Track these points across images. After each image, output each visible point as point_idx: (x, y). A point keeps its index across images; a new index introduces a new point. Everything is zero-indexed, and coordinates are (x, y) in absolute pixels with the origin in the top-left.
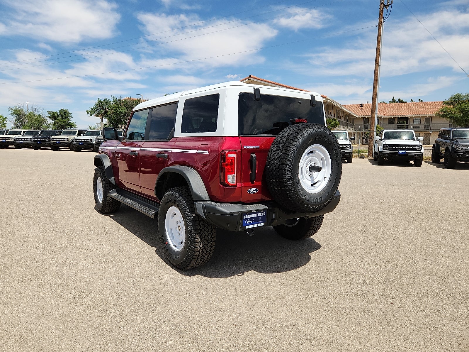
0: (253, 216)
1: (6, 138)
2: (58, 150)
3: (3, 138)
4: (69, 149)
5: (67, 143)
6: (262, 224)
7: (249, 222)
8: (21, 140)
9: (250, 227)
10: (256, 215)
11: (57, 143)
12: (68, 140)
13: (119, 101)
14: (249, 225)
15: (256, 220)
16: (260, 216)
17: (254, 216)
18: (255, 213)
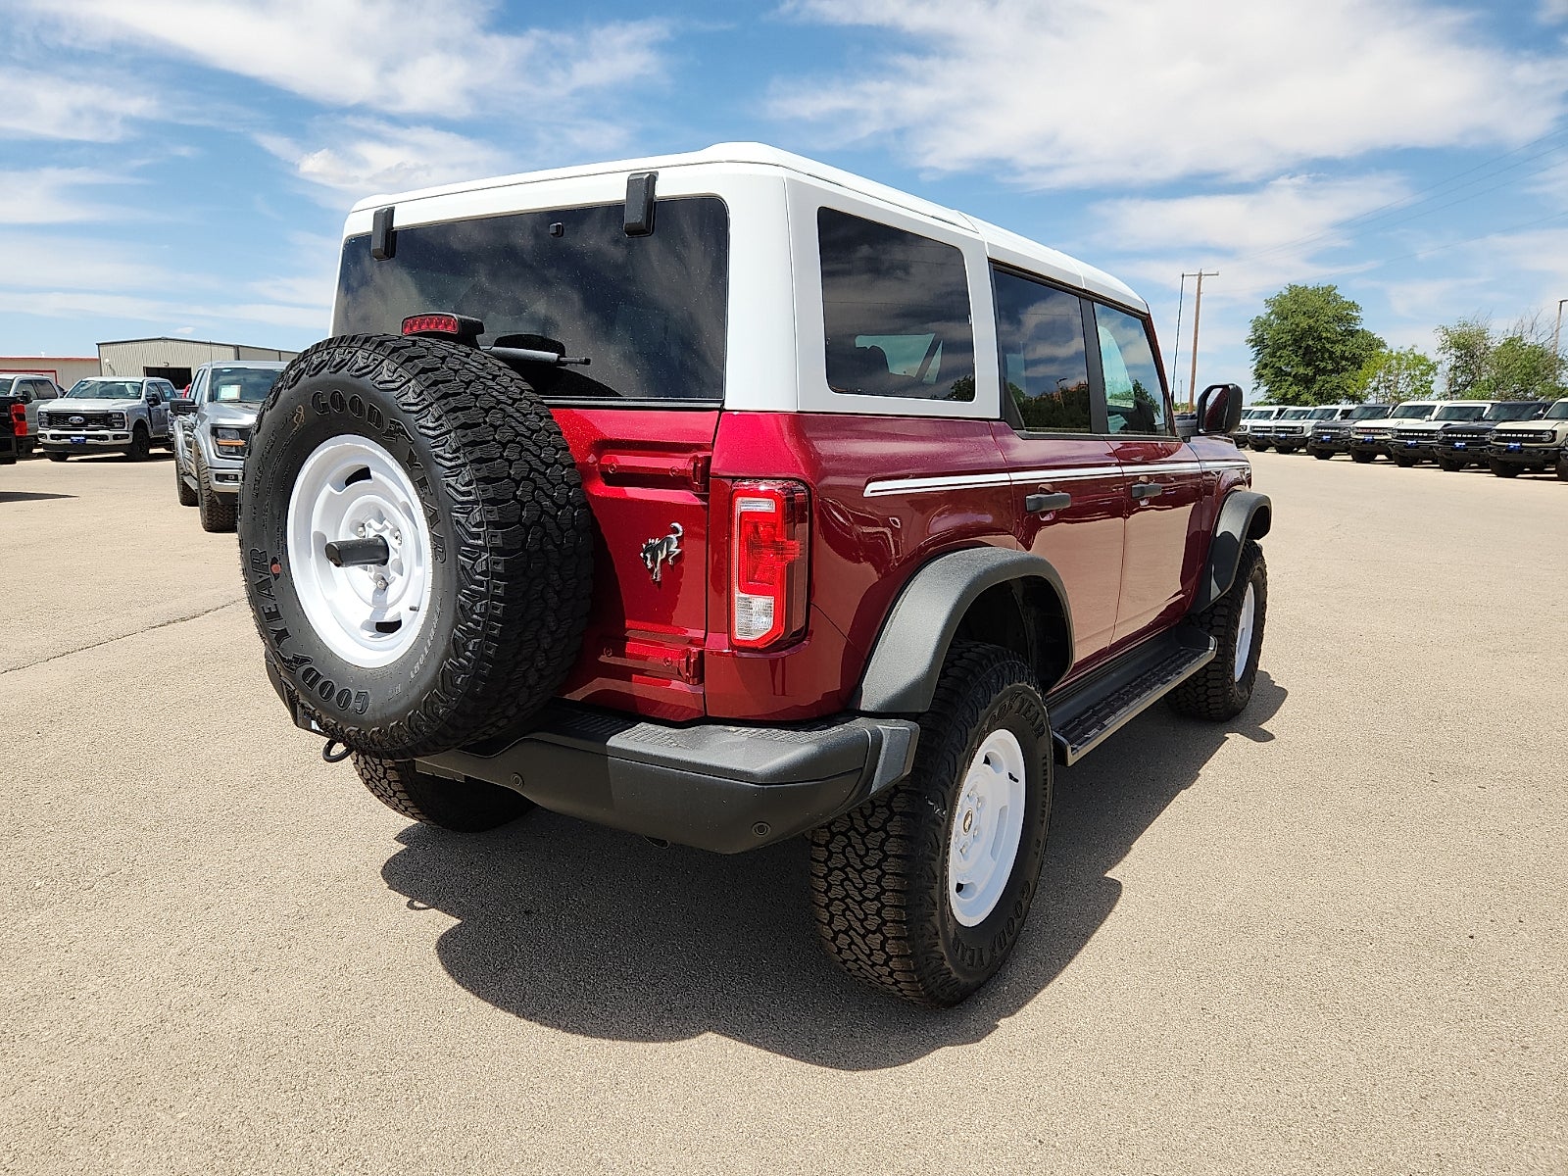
1: (1376, 431)
2: (1514, 477)
3: (1368, 431)
4: (1556, 475)
5: (1546, 452)
8: (1412, 438)
11: (1509, 450)
12: (1554, 440)
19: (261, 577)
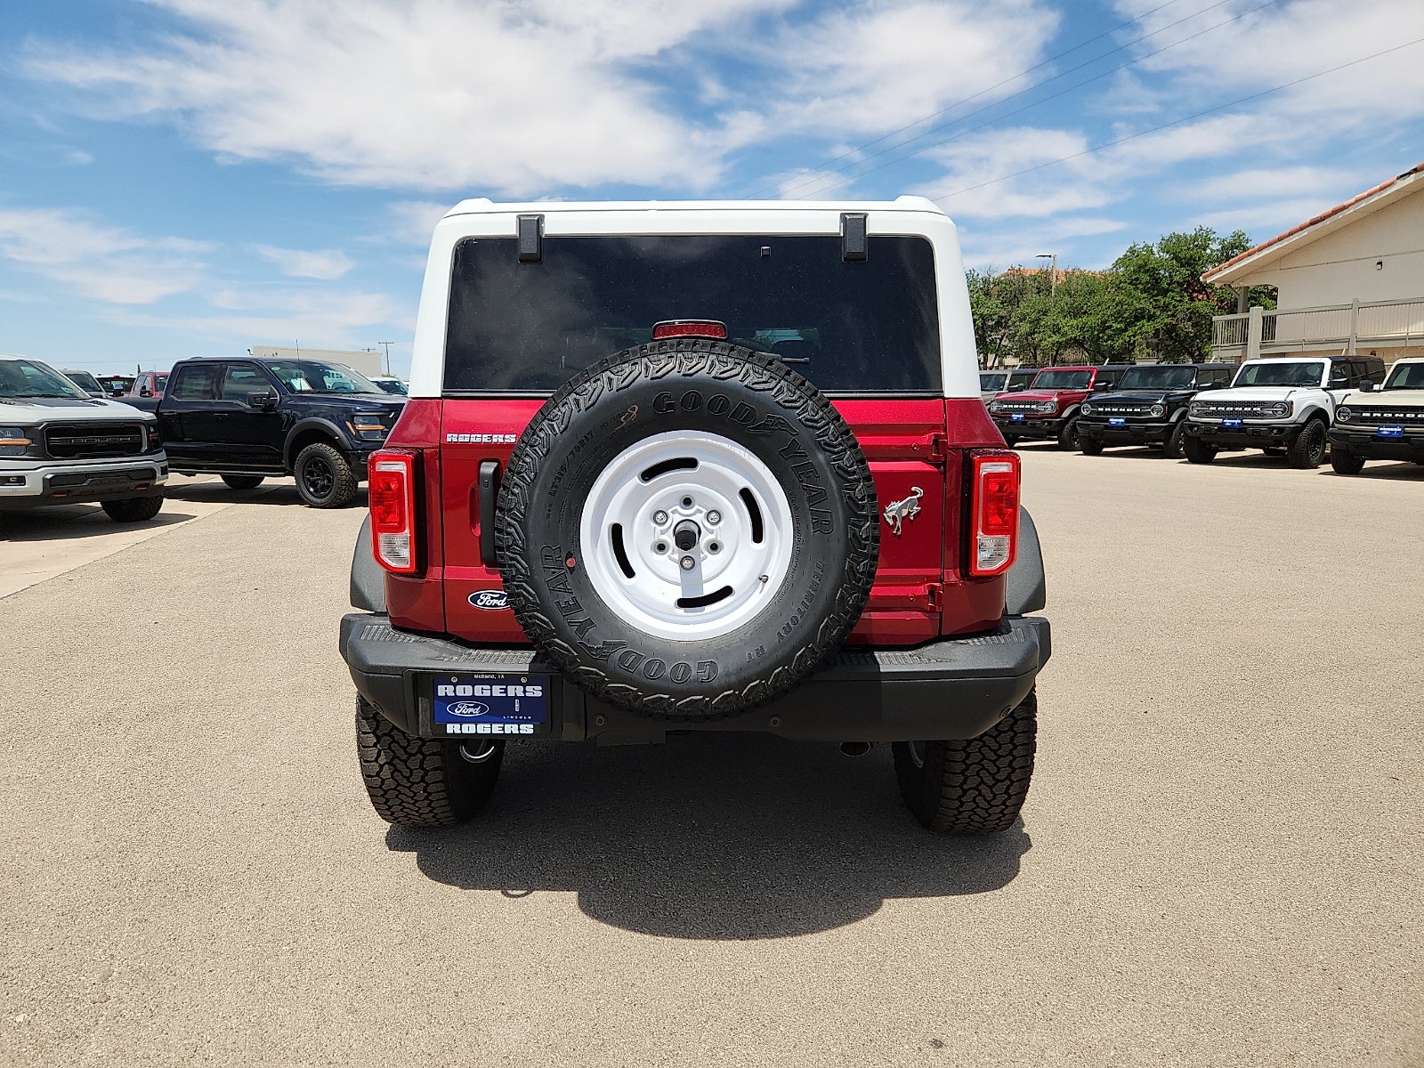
0: (479, 691)
6: (527, 729)
7: (463, 710)
9: (469, 729)
10: (497, 691)
13: (985, 281)
14: (461, 720)
15: (497, 709)
16: (516, 697)
17: (487, 693)
18: (491, 683)
19: (554, 573)
